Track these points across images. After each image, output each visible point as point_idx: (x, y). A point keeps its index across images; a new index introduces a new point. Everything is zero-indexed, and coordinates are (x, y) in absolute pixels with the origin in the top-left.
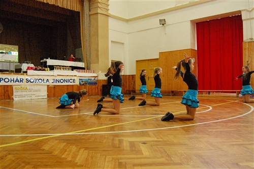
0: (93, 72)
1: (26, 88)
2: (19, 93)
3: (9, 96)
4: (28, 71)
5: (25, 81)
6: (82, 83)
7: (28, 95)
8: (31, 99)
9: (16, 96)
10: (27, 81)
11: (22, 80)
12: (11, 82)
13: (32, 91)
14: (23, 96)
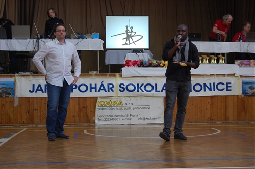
1: (121, 102)
2: (106, 112)
3: (87, 116)
4: (124, 68)
5: (115, 89)
6: (250, 91)
7: (124, 116)
8: (130, 124)
9: (100, 116)
10: (122, 89)
11: (111, 86)
12: (91, 91)
13: (132, 108)
14: (114, 117)
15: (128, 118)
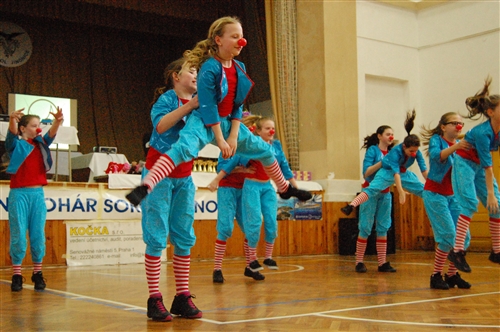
0: (310, 179)
1: (105, 229)
2: (84, 246)
3: (53, 253)
4: (110, 175)
5: (100, 206)
7: (110, 251)
8: (119, 265)
9: (74, 253)
10: (108, 209)
11: (92, 203)
12: (60, 210)
13: (122, 238)
14: (96, 254)
15: (116, 254)
